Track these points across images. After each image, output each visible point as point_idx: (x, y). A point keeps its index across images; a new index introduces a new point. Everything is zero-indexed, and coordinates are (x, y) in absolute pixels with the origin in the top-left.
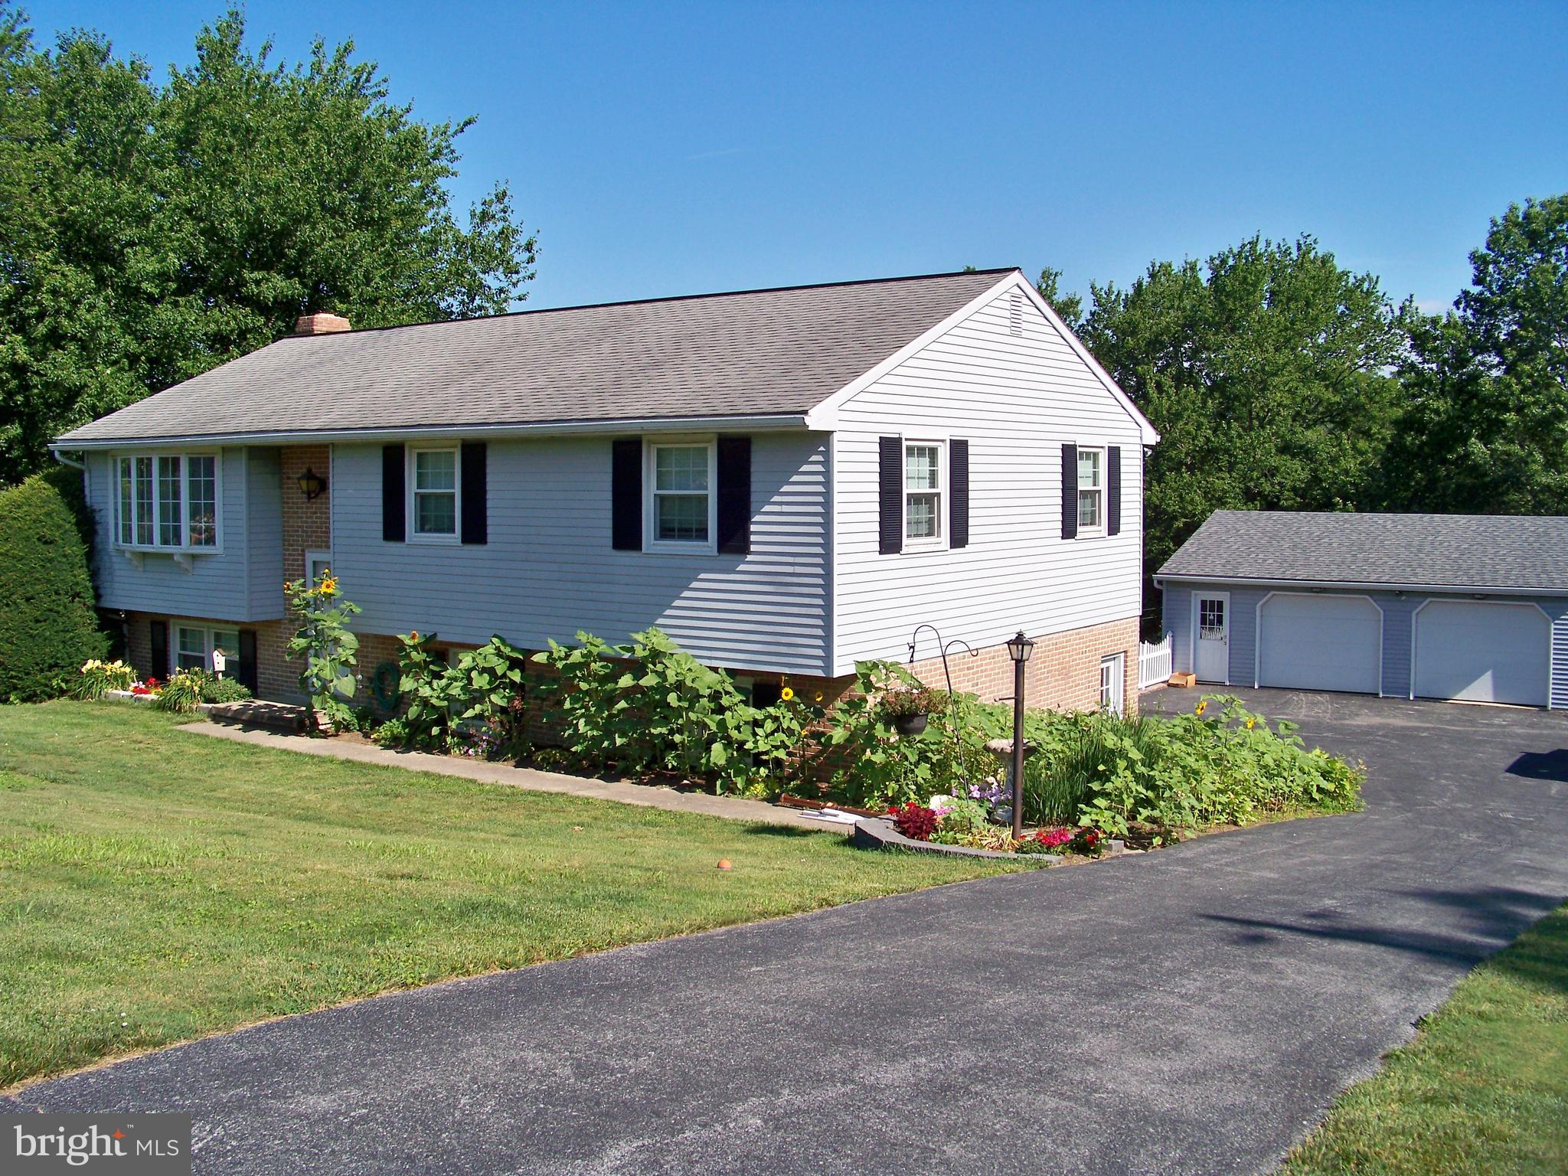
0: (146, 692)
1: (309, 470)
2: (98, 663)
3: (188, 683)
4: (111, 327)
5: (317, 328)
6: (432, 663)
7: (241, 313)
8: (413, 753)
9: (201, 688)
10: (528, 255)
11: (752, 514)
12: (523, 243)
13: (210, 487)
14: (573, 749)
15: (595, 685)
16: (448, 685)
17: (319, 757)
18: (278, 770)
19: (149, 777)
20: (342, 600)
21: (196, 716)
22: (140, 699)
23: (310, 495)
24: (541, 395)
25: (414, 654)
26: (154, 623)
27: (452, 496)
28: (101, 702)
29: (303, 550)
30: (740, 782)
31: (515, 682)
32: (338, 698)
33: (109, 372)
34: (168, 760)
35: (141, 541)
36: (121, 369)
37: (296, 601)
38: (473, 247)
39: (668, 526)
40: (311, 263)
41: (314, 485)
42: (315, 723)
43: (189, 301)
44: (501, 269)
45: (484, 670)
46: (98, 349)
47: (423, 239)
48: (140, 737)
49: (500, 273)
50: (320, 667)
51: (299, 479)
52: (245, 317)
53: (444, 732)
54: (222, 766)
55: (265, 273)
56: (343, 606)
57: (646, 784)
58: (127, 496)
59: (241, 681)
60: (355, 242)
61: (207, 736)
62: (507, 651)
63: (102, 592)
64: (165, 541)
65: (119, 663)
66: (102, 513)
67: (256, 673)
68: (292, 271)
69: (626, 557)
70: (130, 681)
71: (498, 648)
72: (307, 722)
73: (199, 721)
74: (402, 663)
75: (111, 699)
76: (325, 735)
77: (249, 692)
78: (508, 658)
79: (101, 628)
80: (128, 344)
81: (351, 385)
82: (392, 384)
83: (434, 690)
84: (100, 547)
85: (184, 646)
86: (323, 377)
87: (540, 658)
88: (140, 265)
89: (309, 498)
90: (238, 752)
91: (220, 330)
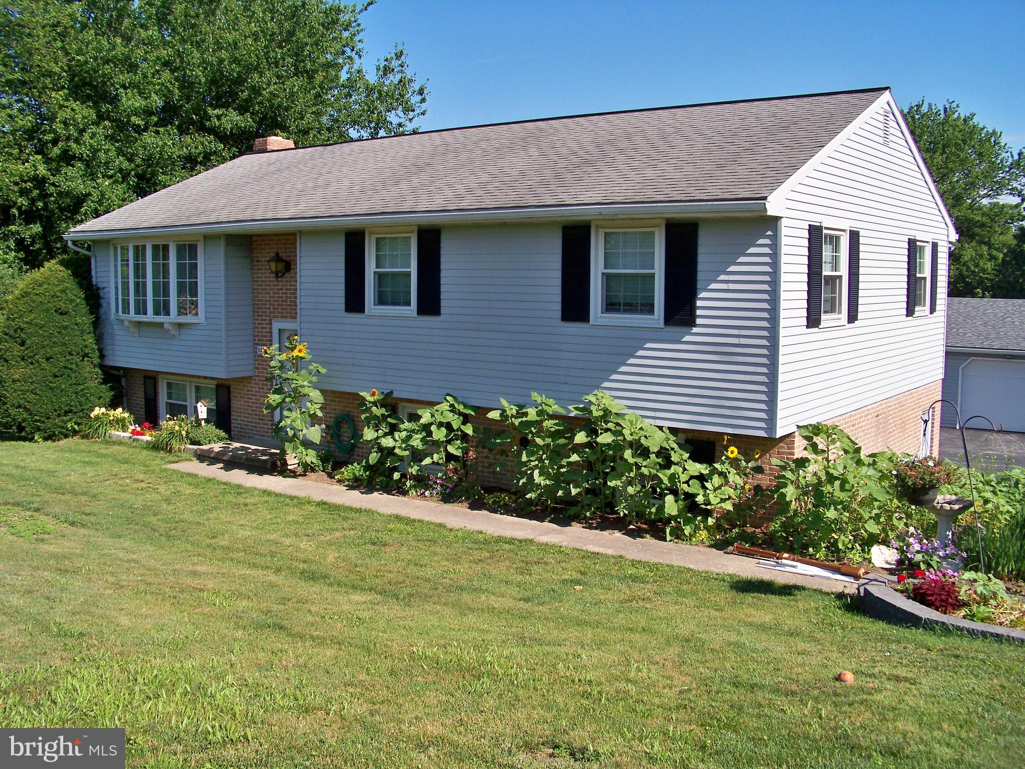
0: (142, 434)
1: (277, 254)
2: (103, 410)
3: (177, 428)
4: (108, 150)
5: (269, 148)
6: (389, 416)
7: (206, 140)
8: (376, 494)
9: (188, 433)
10: (420, 97)
11: (698, 291)
12: (417, 89)
13: (194, 267)
14: (528, 496)
15: (548, 440)
16: (409, 437)
17: (298, 498)
18: (265, 514)
19: (154, 519)
20: (310, 362)
21: (184, 455)
22: (137, 440)
23: (278, 274)
24: (489, 187)
25: (374, 409)
26: (146, 377)
27: (408, 275)
28: (107, 443)
29: (270, 320)
30: (688, 530)
31: (467, 435)
32: (308, 444)
33: (107, 183)
34: (168, 501)
35: (138, 312)
36: (116, 182)
37: (273, 363)
38: (380, 92)
39: (614, 301)
40: (258, 103)
41: (281, 266)
42: (285, 464)
43: (167, 130)
44: (400, 108)
45: (440, 425)
46: (99, 166)
47: (343, 85)
48: (141, 476)
49: (400, 112)
50: (293, 420)
51: (269, 261)
52: (210, 142)
53: (403, 476)
54: (215, 508)
55: (224, 110)
56: (311, 367)
57: (596, 528)
58: (125, 277)
59: (218, 426)
60: (294, 85)
61: (196, 476)
62: (461, 408)
63: (106, 353)
64: (157, 313)
65: (120, 410)
66: (105, 290)
67: (230, 419)
68: (243, 109)
69: (574, 328)
70: (128, 424)
71: (452, 406)
72: (279, 463)
73: (186, 460)
74: (363, 417)
75: (114, 439)
76: (294, 474)
77: (227, 436)
78: (460, 414)
79: (105, 382)
80: (121, 162)
81: (311, 185)
82: (346, 183)
83: (396, 441)
84: (104, 317)
85: (170, 396)
86: (284, 180)
87: (494, 415)
88: (130, 102)
89: (277, 277)
90: (224, 493)
91: (190, 153)
